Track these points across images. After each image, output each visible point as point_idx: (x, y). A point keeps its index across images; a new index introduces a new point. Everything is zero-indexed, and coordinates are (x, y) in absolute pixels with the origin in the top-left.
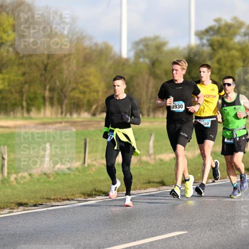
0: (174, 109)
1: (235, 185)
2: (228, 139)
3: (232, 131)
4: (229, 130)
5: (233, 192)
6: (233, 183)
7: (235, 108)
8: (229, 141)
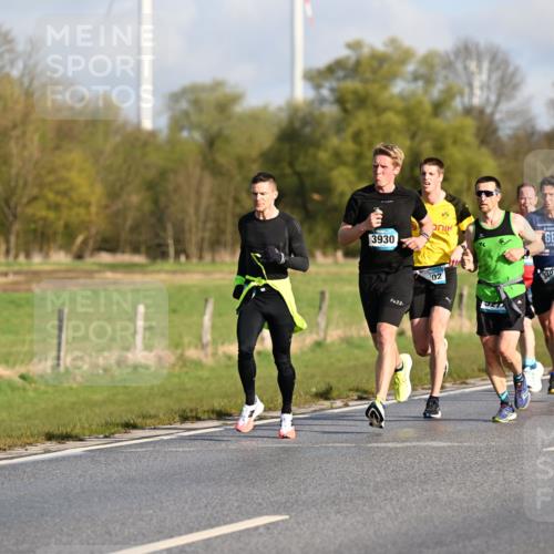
0: (377, 245)
1: (503, 397)
2: (488, 304)
3: (496, 287)
4: (489, 285)
5: (500, 411)
6: (500, 392)
7: (501, 241)
8: (489, 308)
